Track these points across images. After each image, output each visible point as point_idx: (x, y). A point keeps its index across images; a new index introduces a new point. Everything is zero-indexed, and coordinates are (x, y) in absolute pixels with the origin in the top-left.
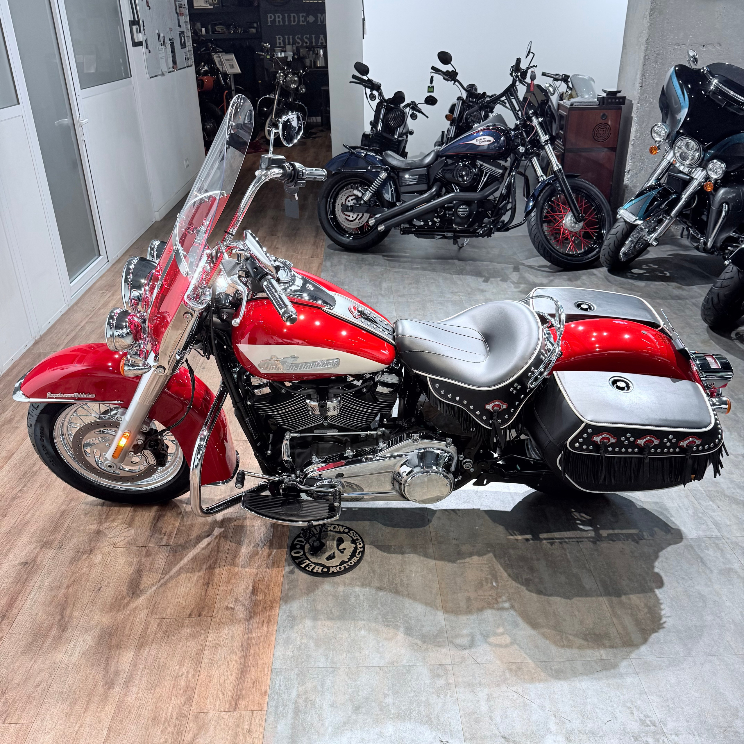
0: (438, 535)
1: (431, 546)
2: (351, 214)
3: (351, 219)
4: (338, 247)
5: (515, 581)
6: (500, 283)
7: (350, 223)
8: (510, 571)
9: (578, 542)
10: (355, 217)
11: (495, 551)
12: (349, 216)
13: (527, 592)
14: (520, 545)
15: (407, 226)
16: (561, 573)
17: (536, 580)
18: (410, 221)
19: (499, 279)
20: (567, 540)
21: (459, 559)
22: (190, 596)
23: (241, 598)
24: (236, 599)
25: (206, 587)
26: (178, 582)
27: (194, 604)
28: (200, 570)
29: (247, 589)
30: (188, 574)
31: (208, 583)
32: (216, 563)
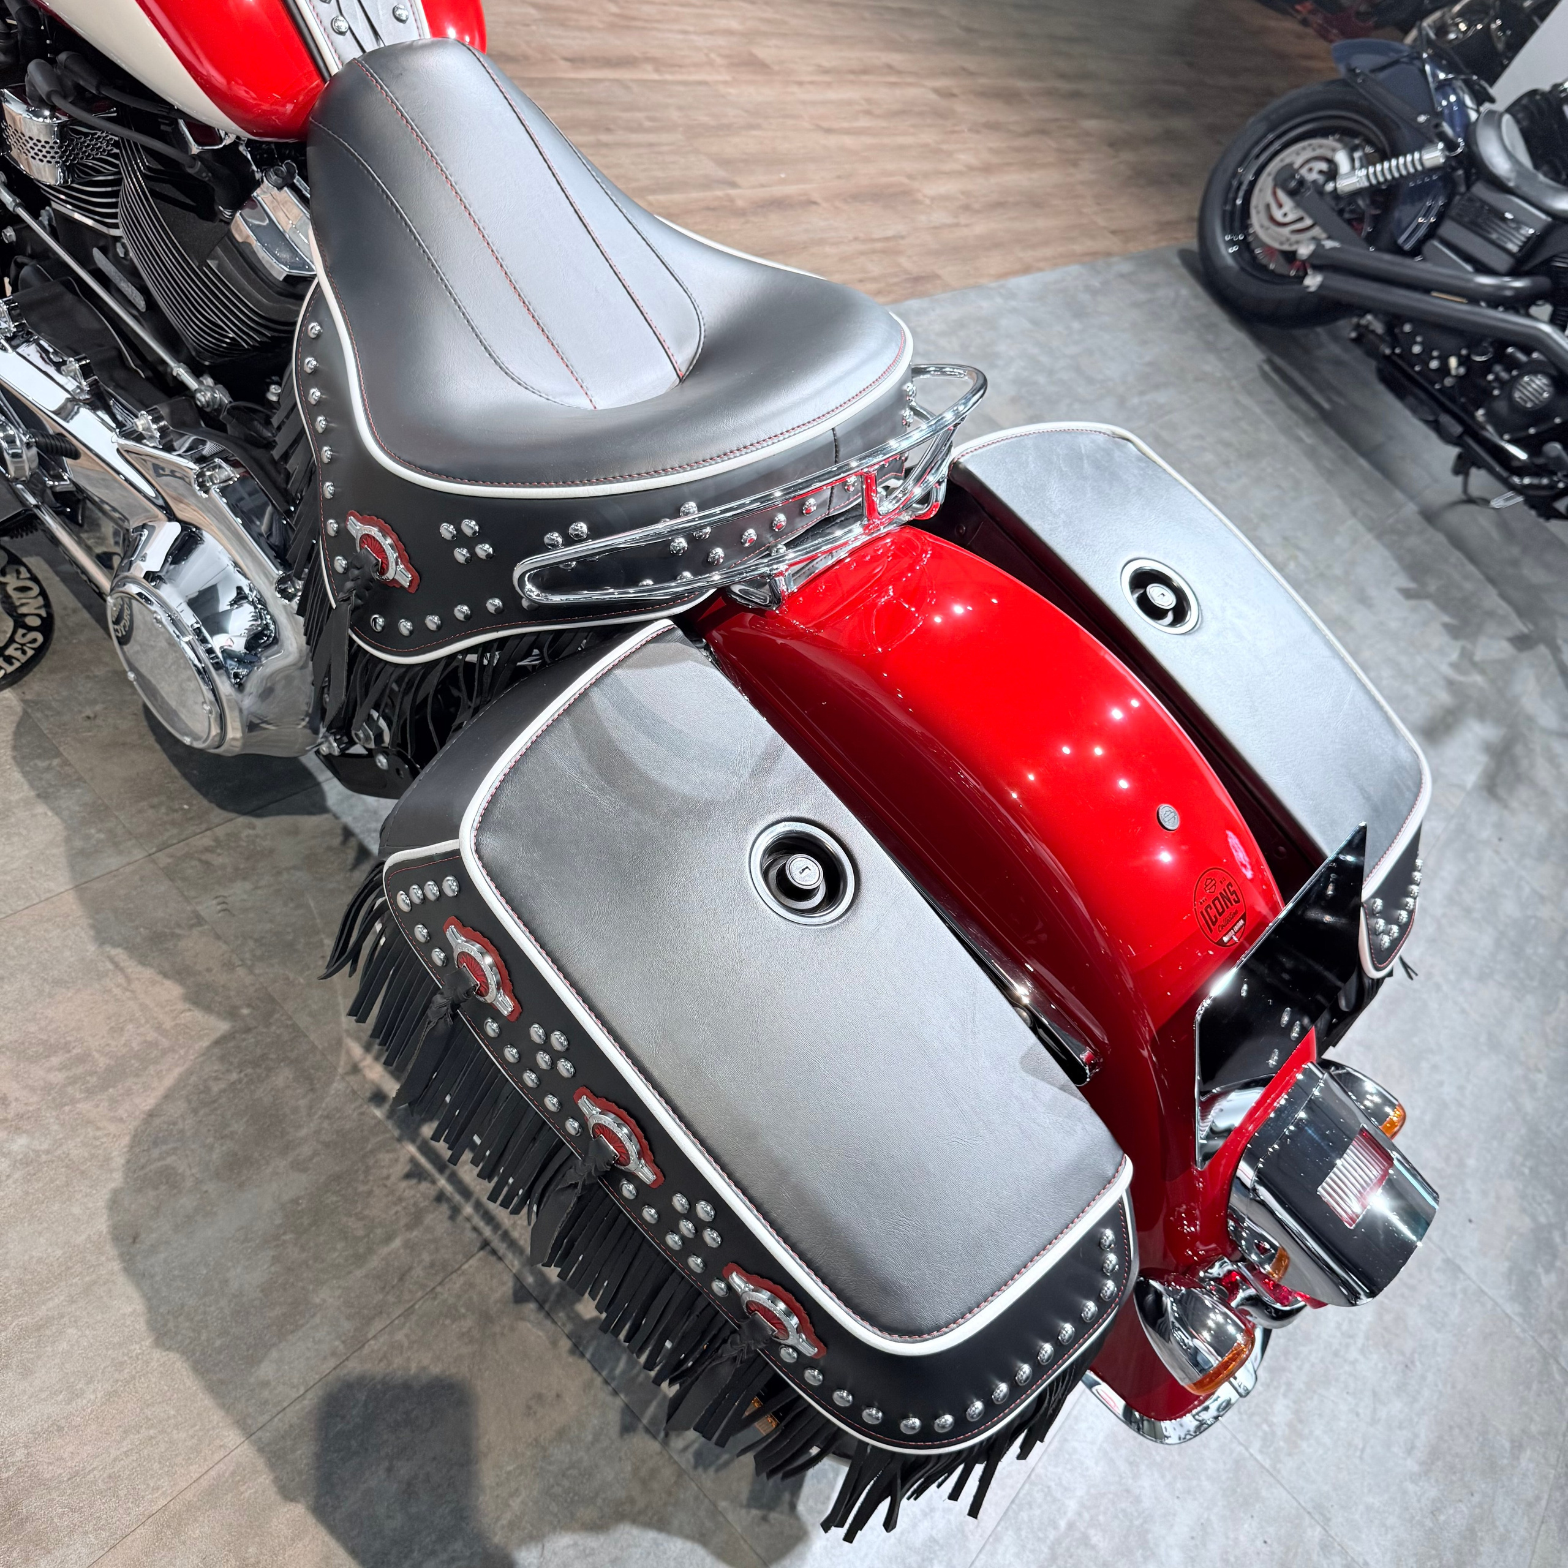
0: (207, 856)
1: (138, 854)
2: (1288, 203)
3: (1278, 215)
4: (1200, 266)
5: (136, 1140)
6: (1436, 626)
7: (1267, 223)
8: (178, 1108)
9: (485, 1244)
10: (1291, 217)
11: (248, 1030)
12: (1280, 206)
13: (102, 1196)
14: (337, 1086)
15: (1379, 328)
16: (276, 1259)
17: (187, 1202)
18: (1393, 319)
19: (1446, 619)
20: (468, 1210)
21: (131, 949)
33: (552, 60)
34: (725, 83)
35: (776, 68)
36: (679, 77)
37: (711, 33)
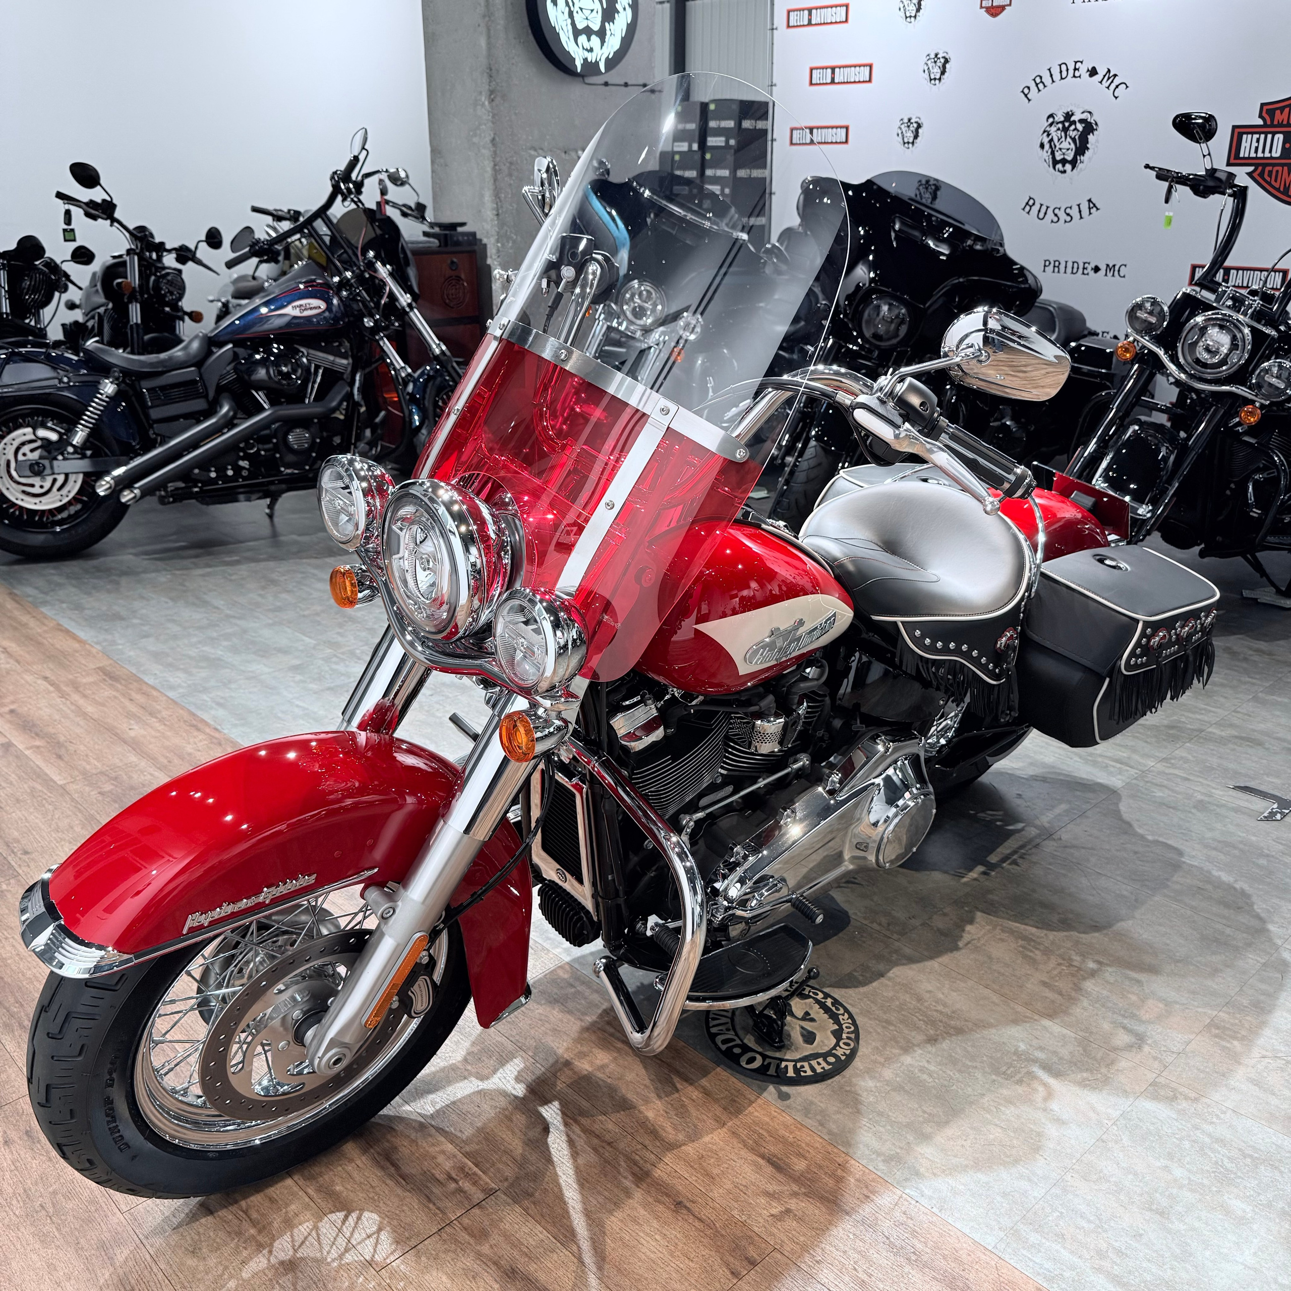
0: (884, 924)
1: (898, 943)
2: (35, 480)
3: (37, 490)
7: (35, 500)
8: (1029, 922)
9: (1035, 847)
10: (47, 485)
11: (976, 907)
12: (32, 485)
13: (1083, 936)
14: (987, 883)
15: (180, 485)
16: (1078, 893)
17: (1071, 916)
18: (185, 475)
20: (1023, 851)
21: (956, 941)
22: (681, 1245)
23: (772, 1187)
24: (767, 1194)
25: (685, 1212)
26: (621, 1239)
27: (713, 1253)
28: (628, 1194)
29: (758, 1167)
30: (619, 1214)
31: (679, 1204)
32: (635, 1163)
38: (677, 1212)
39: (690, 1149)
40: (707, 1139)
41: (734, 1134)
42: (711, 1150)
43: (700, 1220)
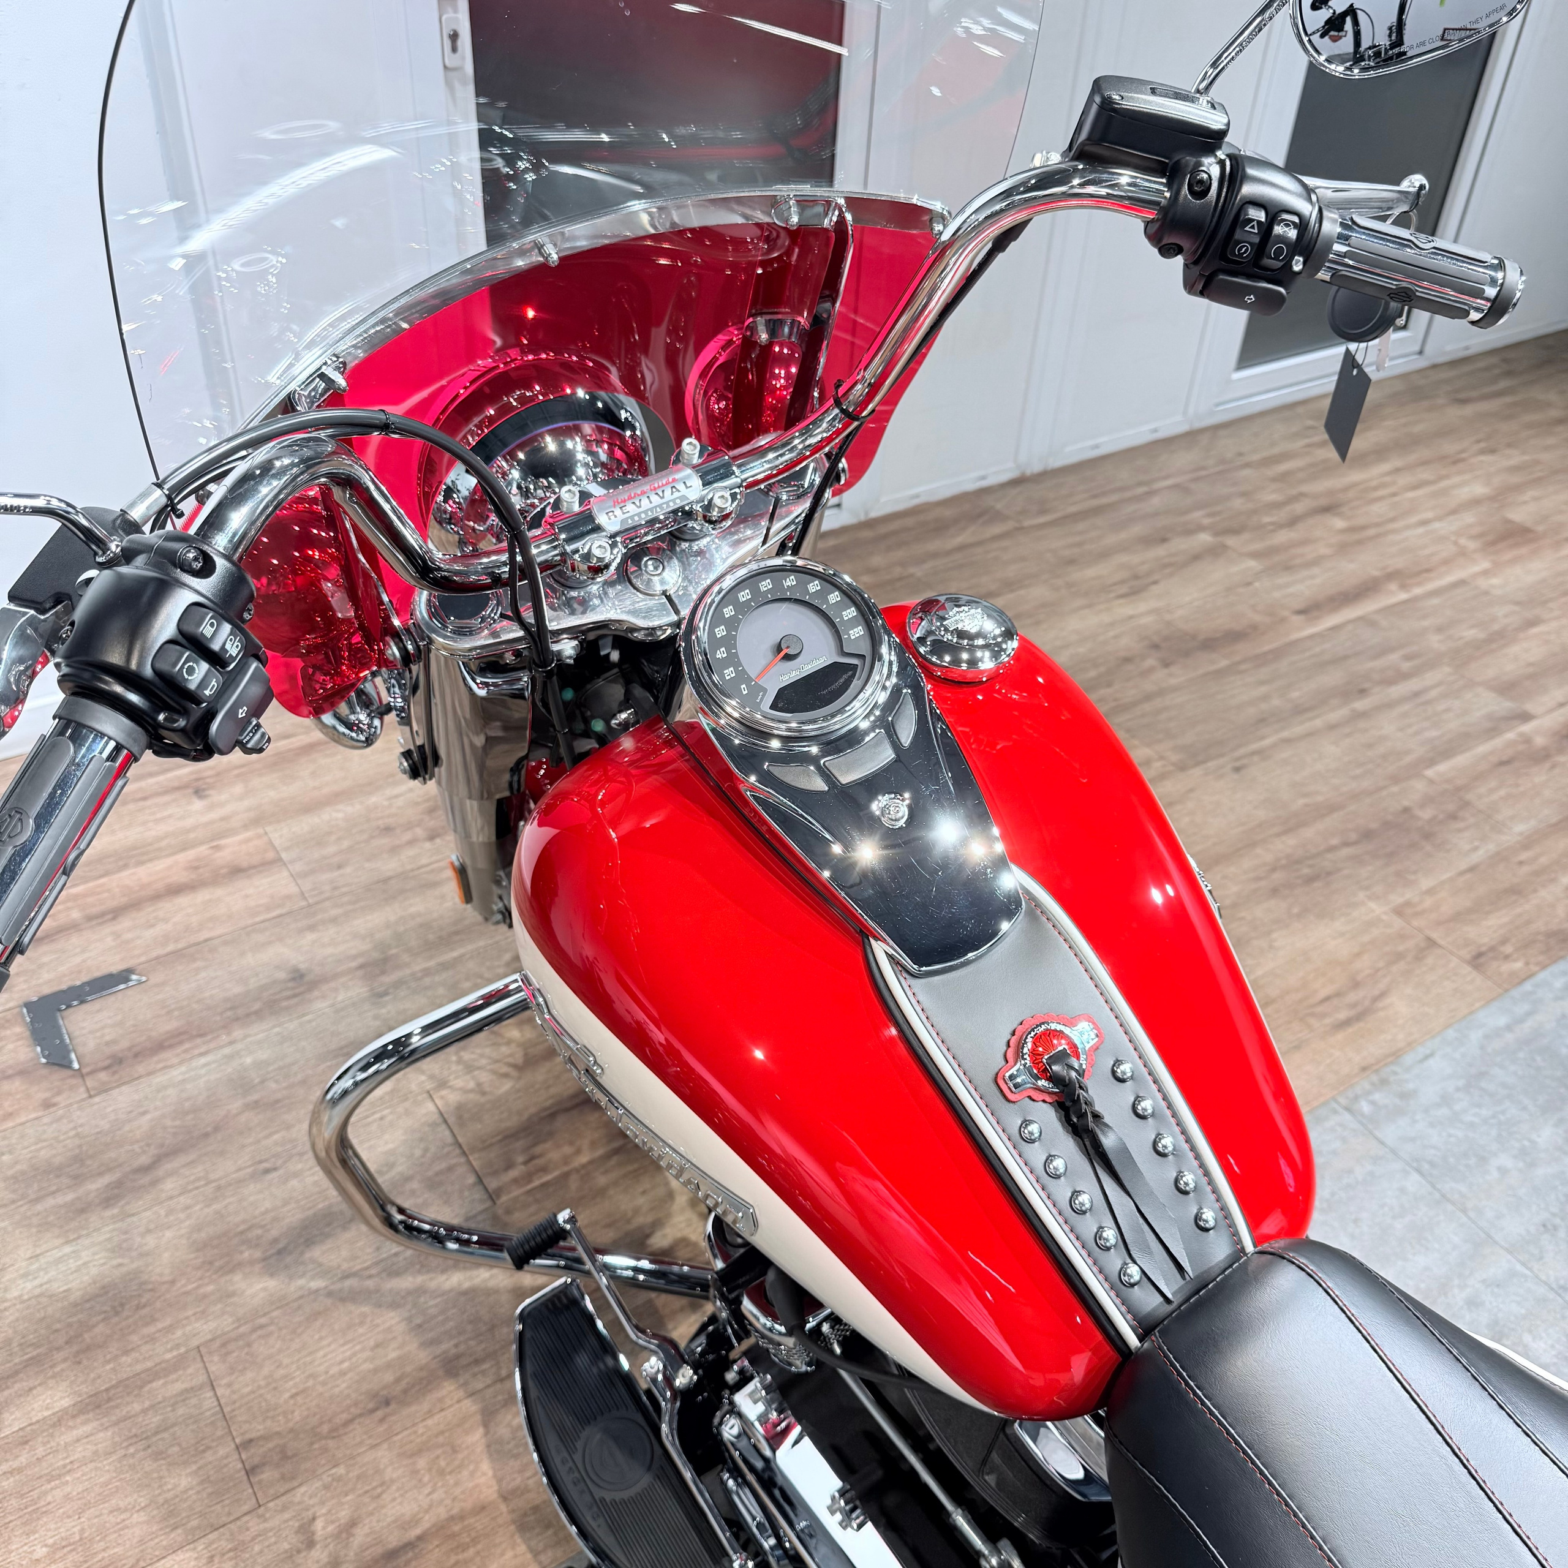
22: (320, 1389)
23: (360, 1535)
24: (353, 1523)
25: (371, 1406)
26: (362, 1323)
27: (291, 1425)
28: (425, 1344)
29: (405, 1525)
30: (402, 1327)
31: (387, 1403)
32: (477, 1362)
33: (1283, 620)
34: (1485, 573)
35: (1540, 528)
36: (1430, 586)
37: (1454, 512)
38: (375, 1395)
39: (476, 1437)
40: (486, 1466)
41: (481, 1509)
42: (461, 1467)
43: (350, 1421)
